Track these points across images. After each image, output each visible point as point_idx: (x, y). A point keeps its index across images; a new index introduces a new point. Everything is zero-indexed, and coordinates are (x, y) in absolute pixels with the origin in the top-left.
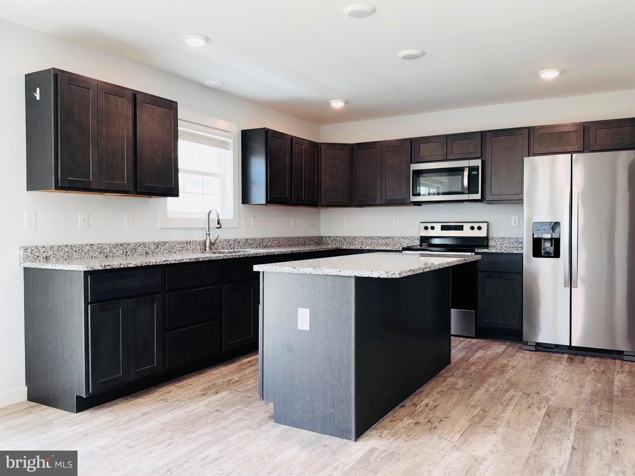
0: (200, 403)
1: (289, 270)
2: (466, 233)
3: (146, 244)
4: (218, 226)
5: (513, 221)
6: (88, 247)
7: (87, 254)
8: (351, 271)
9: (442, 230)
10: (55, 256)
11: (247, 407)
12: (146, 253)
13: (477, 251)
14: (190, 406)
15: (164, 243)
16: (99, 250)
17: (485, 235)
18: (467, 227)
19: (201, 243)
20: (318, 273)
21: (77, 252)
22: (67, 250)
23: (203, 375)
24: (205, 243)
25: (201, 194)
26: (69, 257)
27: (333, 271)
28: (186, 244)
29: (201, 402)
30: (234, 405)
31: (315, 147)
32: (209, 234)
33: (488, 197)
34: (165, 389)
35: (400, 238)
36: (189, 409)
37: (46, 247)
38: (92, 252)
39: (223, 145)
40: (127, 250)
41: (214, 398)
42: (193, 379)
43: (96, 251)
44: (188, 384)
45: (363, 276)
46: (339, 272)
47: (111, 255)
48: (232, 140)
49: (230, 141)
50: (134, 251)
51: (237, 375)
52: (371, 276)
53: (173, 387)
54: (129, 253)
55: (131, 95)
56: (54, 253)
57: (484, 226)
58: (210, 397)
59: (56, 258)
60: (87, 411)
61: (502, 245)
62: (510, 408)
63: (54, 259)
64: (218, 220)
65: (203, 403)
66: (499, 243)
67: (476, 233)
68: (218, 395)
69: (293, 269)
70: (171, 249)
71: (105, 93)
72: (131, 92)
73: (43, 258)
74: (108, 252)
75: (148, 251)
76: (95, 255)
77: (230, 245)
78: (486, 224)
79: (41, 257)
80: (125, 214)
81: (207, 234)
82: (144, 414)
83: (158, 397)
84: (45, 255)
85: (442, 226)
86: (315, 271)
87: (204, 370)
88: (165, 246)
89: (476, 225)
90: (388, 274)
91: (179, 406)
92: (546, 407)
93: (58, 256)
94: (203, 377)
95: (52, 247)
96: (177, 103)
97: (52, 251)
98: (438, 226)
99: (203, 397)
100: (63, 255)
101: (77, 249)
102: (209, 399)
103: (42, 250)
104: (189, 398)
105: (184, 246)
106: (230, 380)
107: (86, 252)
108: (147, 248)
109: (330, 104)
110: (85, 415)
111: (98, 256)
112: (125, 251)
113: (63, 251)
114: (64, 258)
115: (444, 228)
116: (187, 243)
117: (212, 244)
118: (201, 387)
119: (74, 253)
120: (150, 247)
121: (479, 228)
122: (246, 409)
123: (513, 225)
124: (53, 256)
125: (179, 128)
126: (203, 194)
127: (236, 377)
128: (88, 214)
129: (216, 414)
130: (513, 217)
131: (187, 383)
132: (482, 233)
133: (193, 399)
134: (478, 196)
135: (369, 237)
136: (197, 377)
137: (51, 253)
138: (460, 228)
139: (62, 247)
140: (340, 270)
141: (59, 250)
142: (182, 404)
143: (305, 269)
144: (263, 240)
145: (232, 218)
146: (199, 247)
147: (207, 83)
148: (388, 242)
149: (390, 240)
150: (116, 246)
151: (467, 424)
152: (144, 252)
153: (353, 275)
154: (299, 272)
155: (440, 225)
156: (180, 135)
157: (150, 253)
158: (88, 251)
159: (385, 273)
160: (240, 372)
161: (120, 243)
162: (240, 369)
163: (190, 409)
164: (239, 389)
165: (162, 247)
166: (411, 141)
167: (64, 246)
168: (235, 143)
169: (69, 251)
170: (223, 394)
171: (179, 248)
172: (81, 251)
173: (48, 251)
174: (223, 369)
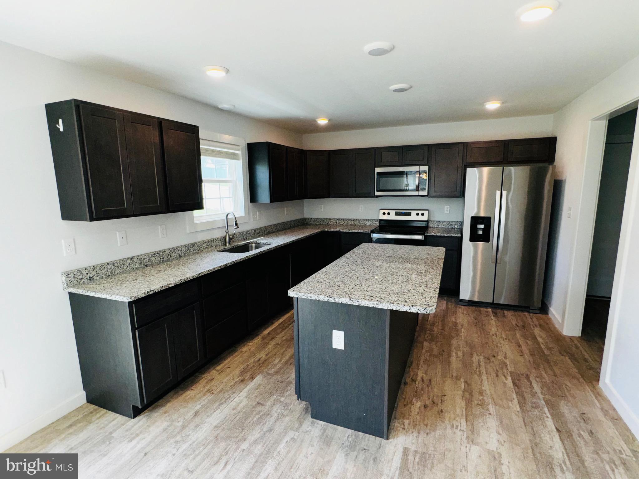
0: (242, 393)
1: (325, 299)
2: (413, 217)
3: (178, 249)
4: (236, 227)
5: (446, 209)
6: (129, 261)
7: (129, 267)
8: (388, 305)
9: (395, 215)
10: (98, 275)
11: (283, 396)
12: (180, 256)
13: (426, 234)
14: (234, 399)
15: (193, 245)
16: (139, 262)
17: (426, 219)
18: (414, 213)
19: (222, 239)
20: (354, 304)
21: (119, 268)
22: (109, 267)
23: (236, 354)
24: (225, 238)
25: (219, 198)
26: (112, 273)
27: (370, 303)
28: (210, 243)
29: (242, 391)
30: (271, 394)
31: (303, 154)
32: (228, 232)
33: (432, 193)
34: (207, 376)
35: (364, 220)
36: (233, 404)
37: (89, 268)
38: (133, 264)
39: (233, 156)
40: (164, 256)
41: (252, 385)
42: (229, 359)
43: (136, 263)
44: (226, 367)
45: (400, 310)
46: (376, 305)
47: (150, 263)
48: (241, 152)
49: (239, 153)
50: (169, 256)
51: (263, 352)
52: (409, 311)
53: (214, 371)
54: (165, 258)
55: (157, 122)
56: (97, 272)
57: (426, 213)
58: (247, 385)
59: (99, 276)
60: (143, 414)
61: (438, 227)
62: (484, 377)
63: (98, 278)
64: (235, 222)
65: (244, 393)
66: (435, 225)
67: (420, 218)
68: (254, 380)
69: (328, 298)
70: (199, 249)
71: (132, 122)
72: (156, 120)
73: (86, 280)
74: (147, 261)
75: (180, 254)
76: (136, 266)
77: (244, 236)
78: (427, 211)
79: (85, 279)
80: (159, 226)
81: (226, 232)
82: (196, 414)
83: (204, 387)
84: (88, 276)
85: (395, 212)
86: (352, 302)
87: (235, 347)
88: (194, 248)
89: (420, 212)
90: (426, 310)
91: (224, 400)
92: (509, 373)
93: (101, 274)
94: (237, 356)
95: (94, 268)
96: (198, 127)
97: (95, 271)
98: (393, 213)
99: (242, 386)
100: (106, 273)
101: (119, 264)
102: (248, 387)
103: (85, 272)
104: (231, 387)
105: (209, 244)
106: (259, 360)
107: (128, 265)
108: (180, 252)
109: (317, 122)
110: (142, 420)
111: (139, 267)
112: (162, 258)
113: (106, 269)
114: (107, 275)
115: (397, 214)
116: (211, 241)
117: (230, 239)
118: (237, 372)
119: (117, 269)
120: (182, 250)
121: (423, 214)
122: (282, 399)
123: (446, 212)
124: (96, 275)
125: (201, 146)
126: (220, 198)
127: (262, 355)
128: (126, 232)
129: (259, 408)
130: (446, 207)
131: (225, 365)
133: (235, 388)
134: (425, 193)
135: (342, 219)
136: (232, 357)
137: (94, 273)
138: (409, 214)
139: (105, 266)
140: (377, 303)
141: (102, 269)
142: (226, 395)
143: (340, 300)
144: (266, 227)
145: (244, 215)
146: (220, 243)
147: (220, 106)
148: (355, 223)
149: (357, 221)
150: (154, 255)
151: (463, 404)
152: (178, 255)
153: (390, 308)
154: (335, 301)
155: (394, 211)
156: (203, 152)
157: (183, 255)
158: (129, 264)
159: (423, 310)
160: (265, 348)
161: (157, 252)
162: (264, 345)
163: (235, 404)
164: (270, 372)
165: (192, 249)
166: (375, 150)
167: (106, 264)
168: (242, 153)
169: (111, 268)
170: (259, 379)
171: (205, 247)
172: (123, 265)
173: (91, 272)
174: (251, 344)
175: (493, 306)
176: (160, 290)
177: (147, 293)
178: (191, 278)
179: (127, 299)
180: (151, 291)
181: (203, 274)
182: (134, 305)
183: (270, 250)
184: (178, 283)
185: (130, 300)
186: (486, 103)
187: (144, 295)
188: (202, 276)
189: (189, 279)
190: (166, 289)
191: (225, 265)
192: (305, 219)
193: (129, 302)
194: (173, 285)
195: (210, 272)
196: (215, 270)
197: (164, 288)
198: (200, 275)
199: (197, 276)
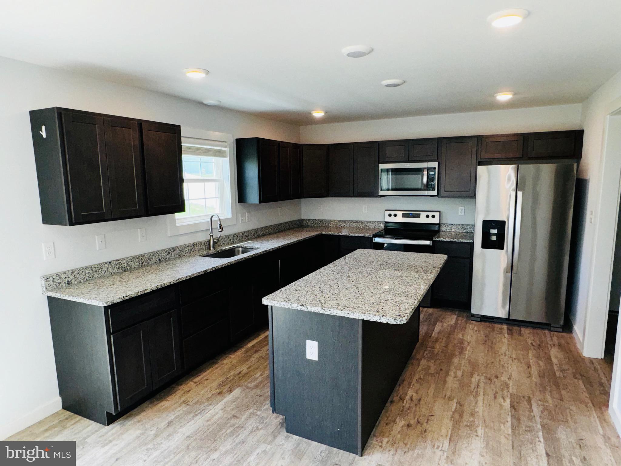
0: (218, 406)
1: (297, 307)
2: (423, 219)
3: (159, 253)
4: (221, 230)
5: (460, 211)
6: (107, 265)
7: (107, 271)
8: (359, 315)
10: (76, 279)
11: (260, 410)
12: (160, 260)
13: (434, 239)
14: (209, 411)
15: (174, 249)
16: (118, 266)
17: (438, 222)
18: (423, 215)
19: (206, 243)
20: (326, 313)
21: (97, 272)
22: (87, 271)
23: (216, 366)
24: (209, 242)
25: (203, 199)
26: (90, 277)
27: (342, 313)
28: (193, 247)
29: (218, 404)
30: (248, 408)
31: (298, 147)
32: (212, 235)
33: (443, 193)
34: (184, 387)
35: (368, 222)
36: (208, 415)
37: (67, 272)
38: (111, 269)
39: (220, 154)
40: (143, 260)
41: (229, 398)
42: (208, 372)
43: (115, 267)
44: (204, 379)
45: (371, 320)
46: (347, 314)
47: (129, 268)
48: (228, 149)
49: (226, 149)
50: (149, 261)
51: (244, 365)
52: (379, 321)
53: (192, 383)
54: (144, 263)
55: (137, 125)
56: (75, 276)
57: (437, 215)
58: (225, 398)
59: (77, 281)
60: (117, 422)
61: (451, 230)
62: (480, 398)
63: (76, 282)
64: (220, 225)
65: (220, 405)
66: (448, 229)
67: (430, 221)
68: (232, 393)
69: (301, 307)
70: (180, 253)
71: (112, 126)
72: (137, 122)
73: (65, 284)
74: (126, 266)
75: (161, 259)
76: (114, 271)
77: (230, 240)
78: (438, 213)
79: (63, 283)
80: (139, 230)
81: (210, 235)
82: (170, 424)
83: (180, 398)
84: (66, 281)
85: (403, 214)
86: (324, 311)
87: (216, 359)
88: (175, 252)
89: (431, 214)
90: (396, 321)
91: (199, 411)
92: (509, 395)
93: (79, 278)
94: (217, 368)
95: (73, 272)
96: (179, 126)
97: (73, 275)
99: (219, 398)
100: (84, 277)
101: (97, 269)
102: (225, 400)
103: (63, 276)
104: (207, 399)
105: (191, 248)
106: (240, 373)
107: (106, 269)
108: (160, 257)
109: (312, 114)
110: (115, 427)
111: (117, 271)
112: (141, 262)
113: (84, 273)
114: (85, 279)
115: (404, 216)
116: (194, 246)
117: (215, 243)
118: (215, 384)
119: (95, 273)
120: (163, 255)
121: (433, 216)
122: (259, 413)
123: (460, 214)
124: (74, 280)
125: (182, 144)
126: (205, 198)
127: (244, 368)
128: (105, 235)
129: (233, 421)
130: (460, 208)
131: (203, 378)
132: (436, 221)
133: (211, 400)
134: (435, 193)
135: (343, 221)
136: (211, 369)
137: (72, 277)
138: (418, 216)
139: (83, 270)
140: (348, 312)
141: (80, 273)
142: (202, 407)
143: (313, 308)
144: (256, 230)
145: (231, 217)
146: (204, 247)
147: (205, 102)
148: (358, 225)
149: (360, 224)
150: (132, 260)
152: (158, 260)
153: (361, 318)
154: (307, 310)
155: (401, 213)
156: (184, 151)
157: (163, 259)
158: (108, 269)
159: (393, 320)
160: (247, 360)
161: (136, 256)
162: (247, 358)
163: (209, 415)
164: (249, 385)
165: (173, 253)
166: (379, 144)
167: (84, 269)
168: (230, 150)
169: (89, 272)
170: (237, 392)
171: (187, 251)
172: (101, 270)
173: (69, 276)
174: (232, 356)
175: (509, 322)
176: (135, 296)
177: (122, 298)
178: (168, 284)
179: (103, 304)
180: (127, 296)
181: (181, 280)
182: (109, 310)
183: (256, 255)
184: (154, 289)
185: (105, 305)
186: (497, 94)
187: (119, 301)
188: (180, 282)
189: (166, 285)
190: (142, 295)
191: (205, 271)
192: (302, 220)
193: (104, 307)
194: (149, 291)
195: (189, 278)
196: (194, 276)
197: (139, 294)
198: (178, 281)
199: (174, 282)
